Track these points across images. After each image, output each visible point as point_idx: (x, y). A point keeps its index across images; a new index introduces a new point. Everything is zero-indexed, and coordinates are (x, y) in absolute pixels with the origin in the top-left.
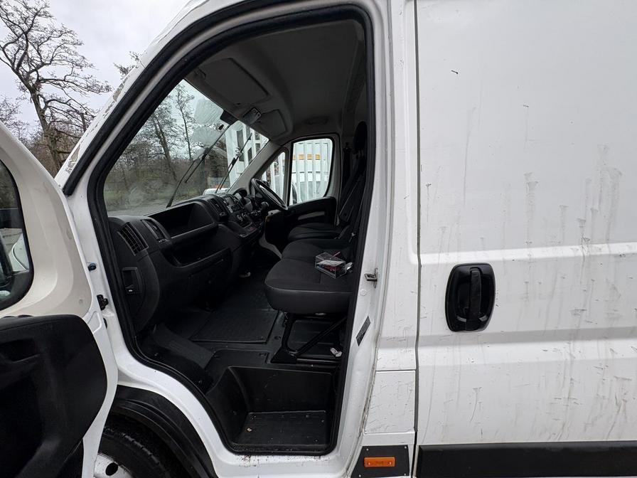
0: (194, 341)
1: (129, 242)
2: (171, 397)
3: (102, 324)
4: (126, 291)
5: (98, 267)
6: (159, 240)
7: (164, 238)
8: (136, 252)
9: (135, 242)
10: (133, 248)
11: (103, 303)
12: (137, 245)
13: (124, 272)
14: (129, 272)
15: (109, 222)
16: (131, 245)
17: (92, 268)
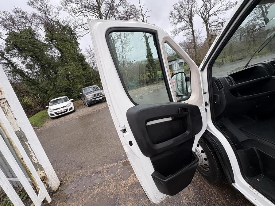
0: (240, 130)
1: (218, 86)
2: (222, 142)
3: (205, 110)
4: (214, 102)
5: (207, 93)
6: (230, 85)
7: (233, 84)
8: (219, 89)
9: (219, 86)
10: (219, 88)
11: (206, 104)
12: (220, 87)
13: (215, 96)
14: (216, 96)
15: (212, 79)
16: (218, 87)
17: (205, 93)
